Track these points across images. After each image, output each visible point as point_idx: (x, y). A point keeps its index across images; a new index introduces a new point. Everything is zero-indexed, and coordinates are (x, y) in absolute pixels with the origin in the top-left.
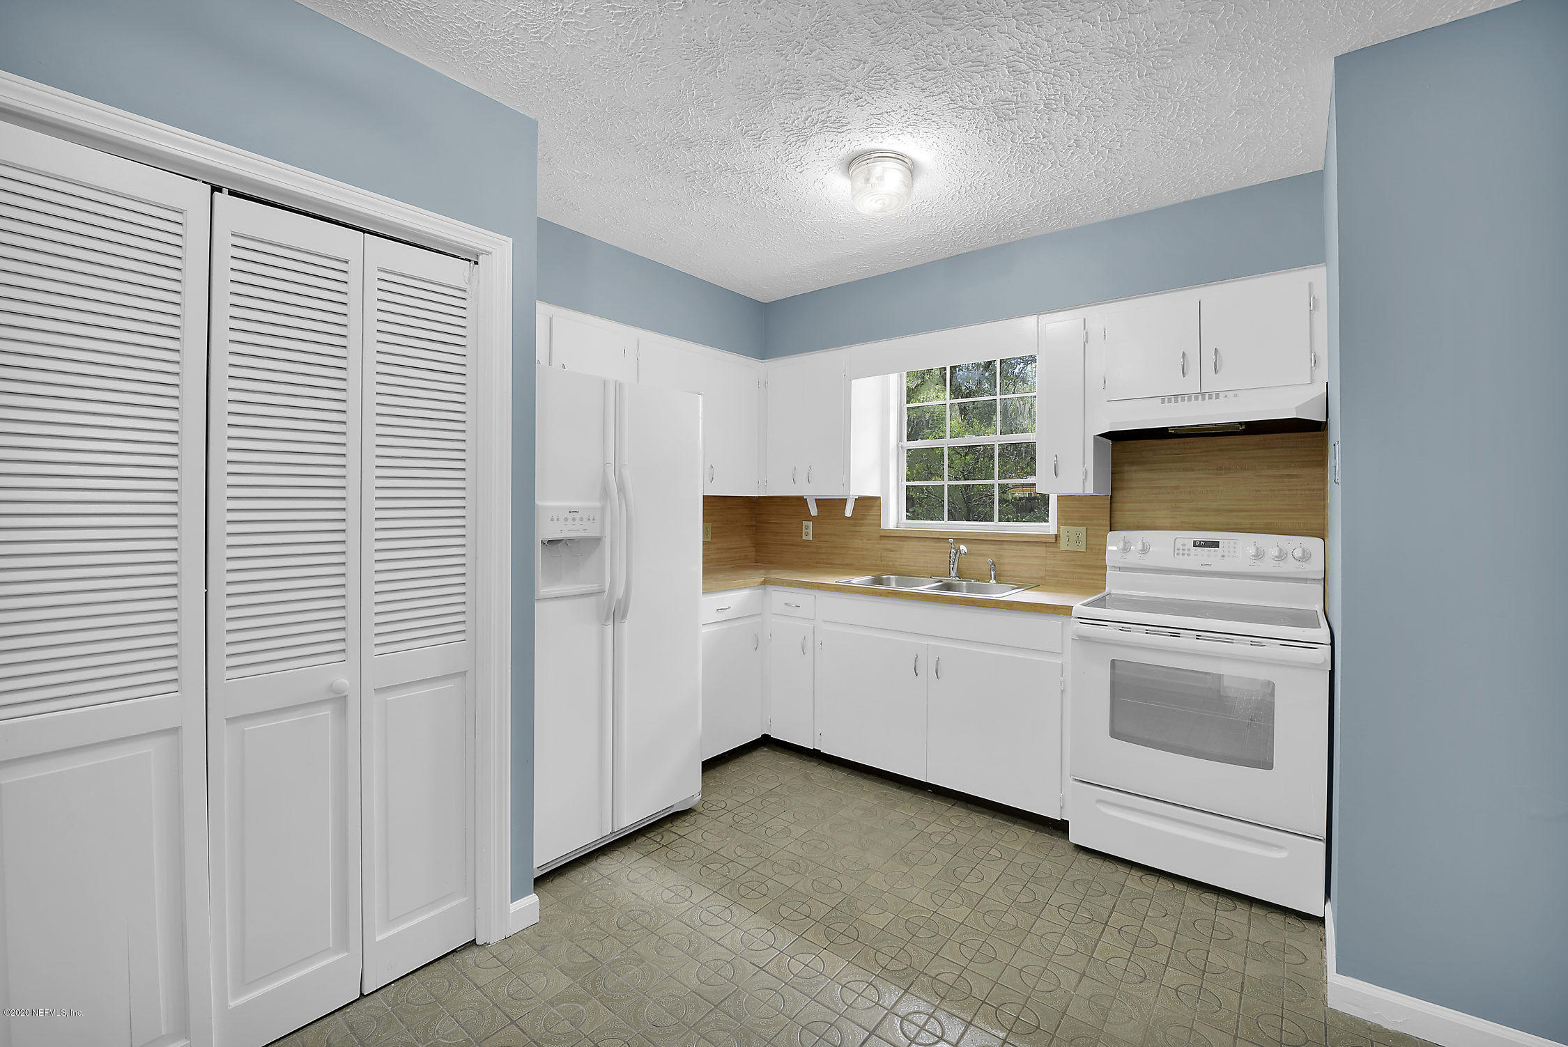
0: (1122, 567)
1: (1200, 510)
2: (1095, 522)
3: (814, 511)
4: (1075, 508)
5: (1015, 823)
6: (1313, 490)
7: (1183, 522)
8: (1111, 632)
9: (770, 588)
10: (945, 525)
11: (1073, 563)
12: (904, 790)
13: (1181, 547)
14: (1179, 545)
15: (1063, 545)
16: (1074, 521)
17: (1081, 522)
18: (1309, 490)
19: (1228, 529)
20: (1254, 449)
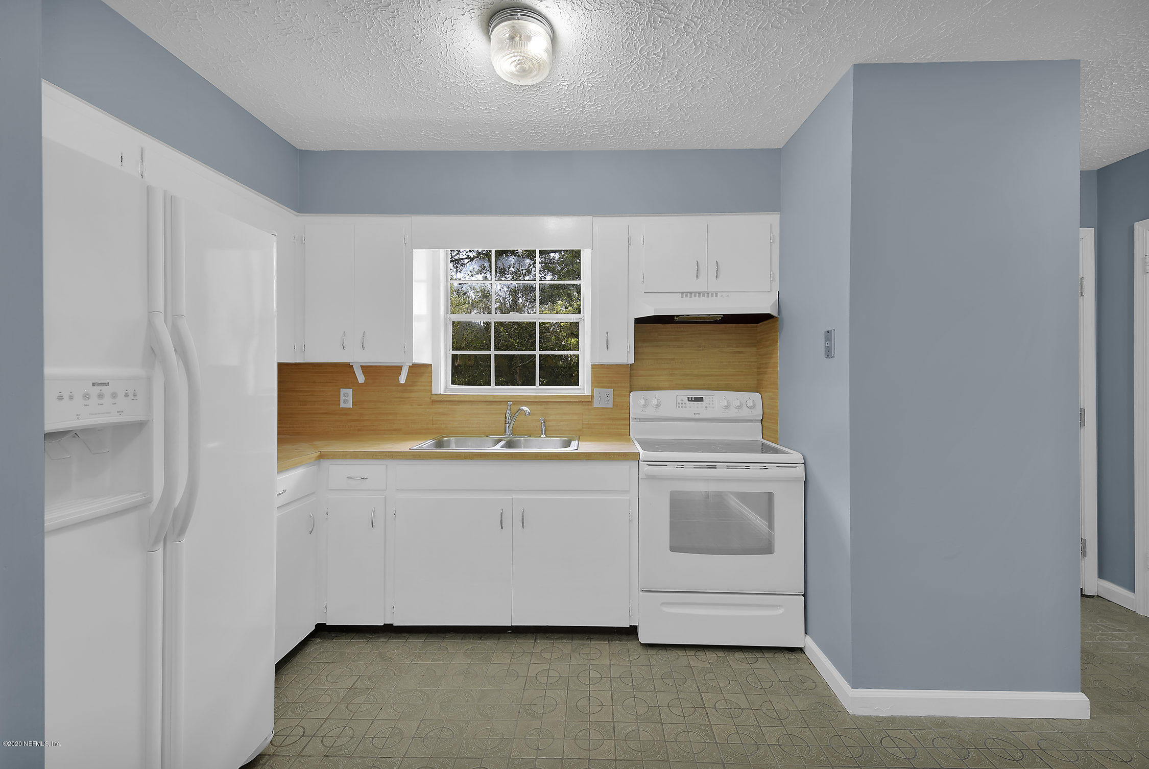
0: (641, 418)
1: (687, 375)
2: (620, 385)
3: (361, 379)
4: (605, 374)
5: (590, 639)
6: (751, 362)
7: (677, 384)
8: (671, 470)
9: (325, 463)
10: (493, 390)
11: (603, 417)
12: (486, 639)
13: (680, 402)
14: (679, 401)
15: (596, 404)
16: (604, 385)
17: (608, 385)
18: (749, 362)
19: (708, 388)
20: (719, 334)
